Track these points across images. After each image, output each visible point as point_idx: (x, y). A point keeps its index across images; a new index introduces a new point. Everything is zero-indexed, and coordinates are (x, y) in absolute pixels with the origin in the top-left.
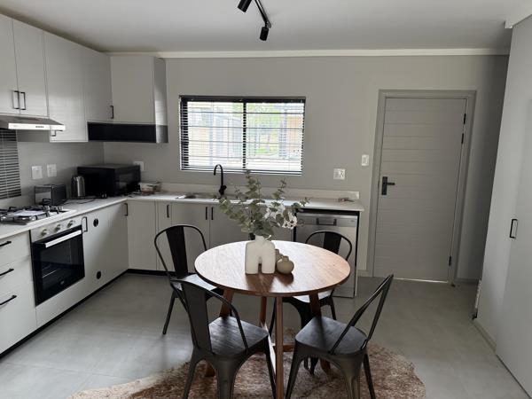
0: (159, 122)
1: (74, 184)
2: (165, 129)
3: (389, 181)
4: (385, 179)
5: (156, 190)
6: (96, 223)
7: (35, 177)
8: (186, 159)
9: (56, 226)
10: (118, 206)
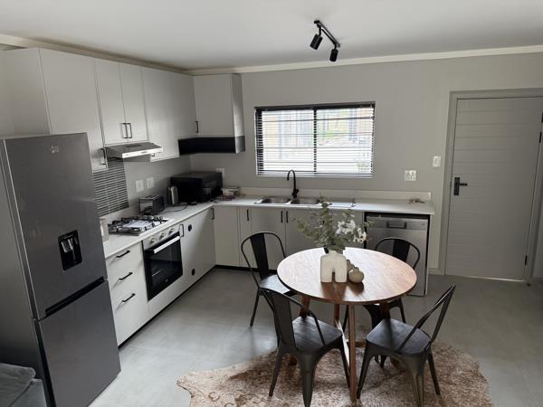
0: (237, 134)
1: (169, 193)
2: (242, 138)
3: (461, 182)
4: (457, 179)
5: (236, 195)
6: (190, 228)
7: (138, 190)
8: (261, 165)
9: (160, 234)
10: (206, 212)
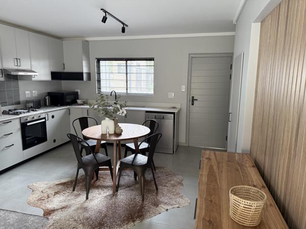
0: (85, 70)
1: (45, 100)
2: (89, 74)
3: (195, 98)
4: (193, 97)
5: (84, 103)
6: (53, 117)
7: (27, 96)
8: (99, 88)
9: (33, 116)
10: (65, 110)
